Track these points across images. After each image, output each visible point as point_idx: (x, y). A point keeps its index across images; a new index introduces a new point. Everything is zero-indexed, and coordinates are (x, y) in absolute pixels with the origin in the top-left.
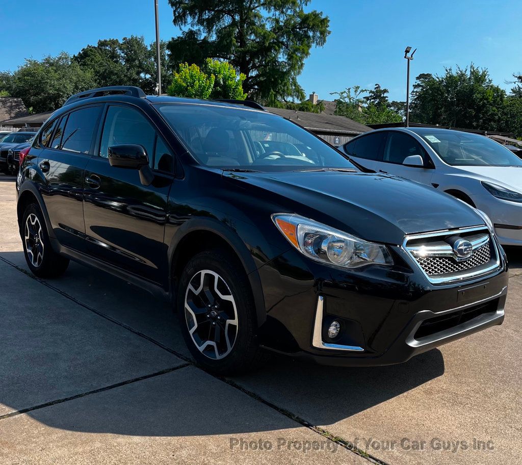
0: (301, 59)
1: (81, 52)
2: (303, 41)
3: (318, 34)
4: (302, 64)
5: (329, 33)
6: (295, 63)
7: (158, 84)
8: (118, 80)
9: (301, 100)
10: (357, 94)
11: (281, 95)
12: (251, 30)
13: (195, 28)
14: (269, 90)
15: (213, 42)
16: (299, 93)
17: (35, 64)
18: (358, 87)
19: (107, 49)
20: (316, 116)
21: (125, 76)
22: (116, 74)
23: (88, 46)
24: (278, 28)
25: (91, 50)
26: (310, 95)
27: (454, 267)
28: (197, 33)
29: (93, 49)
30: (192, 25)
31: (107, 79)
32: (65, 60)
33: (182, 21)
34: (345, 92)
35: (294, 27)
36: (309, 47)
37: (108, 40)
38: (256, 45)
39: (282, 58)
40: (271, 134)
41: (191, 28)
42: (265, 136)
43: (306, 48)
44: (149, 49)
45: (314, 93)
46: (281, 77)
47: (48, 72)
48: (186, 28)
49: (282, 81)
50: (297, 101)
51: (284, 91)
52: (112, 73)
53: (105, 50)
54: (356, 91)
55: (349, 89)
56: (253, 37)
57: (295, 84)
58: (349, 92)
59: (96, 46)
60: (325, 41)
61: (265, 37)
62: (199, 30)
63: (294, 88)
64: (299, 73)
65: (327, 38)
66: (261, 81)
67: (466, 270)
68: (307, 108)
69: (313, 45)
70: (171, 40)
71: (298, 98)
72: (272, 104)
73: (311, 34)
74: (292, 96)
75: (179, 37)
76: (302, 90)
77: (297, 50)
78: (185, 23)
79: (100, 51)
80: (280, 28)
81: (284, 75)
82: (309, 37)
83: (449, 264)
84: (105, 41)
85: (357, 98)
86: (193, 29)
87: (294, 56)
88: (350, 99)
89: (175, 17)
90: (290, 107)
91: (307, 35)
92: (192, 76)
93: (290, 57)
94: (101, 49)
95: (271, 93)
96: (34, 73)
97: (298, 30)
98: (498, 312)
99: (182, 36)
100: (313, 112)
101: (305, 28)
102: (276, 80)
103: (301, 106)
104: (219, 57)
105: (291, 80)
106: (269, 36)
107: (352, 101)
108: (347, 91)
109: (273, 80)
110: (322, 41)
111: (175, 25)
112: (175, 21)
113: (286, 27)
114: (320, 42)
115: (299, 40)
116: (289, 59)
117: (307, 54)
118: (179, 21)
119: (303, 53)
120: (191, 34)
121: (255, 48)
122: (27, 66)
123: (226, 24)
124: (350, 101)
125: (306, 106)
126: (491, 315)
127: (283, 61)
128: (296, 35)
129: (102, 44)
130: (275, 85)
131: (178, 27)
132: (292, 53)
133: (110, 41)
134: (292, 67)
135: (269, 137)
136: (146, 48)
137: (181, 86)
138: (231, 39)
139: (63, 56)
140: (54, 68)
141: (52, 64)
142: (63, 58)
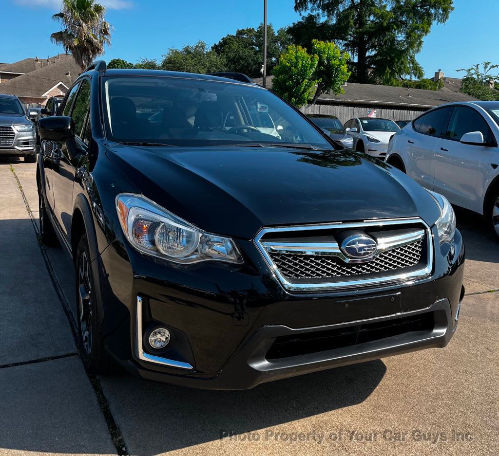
0: (420, 37)
1: (221, 41)
2: (423, 19)
3: (441, 11)
4: (421, 43)
5: (452, 10)
6: (414, 41)
7: (263, 66)
8: (246, 64)
9: (418, 78)
10: (487, 70)
11: (397, 73)
12: (369, 11)
13: (314, 13)
14: (385, 69)
15: (334, 25)
16: (418, 71)
17: (176, 52)
18: (489, 63)
19: (243, 37)
20: (430, 93)
21: (252, 60)
22: (244, 59)
23: (228, 35)
24: (397, 8)
25: (229, 39)
26: (436, 73)
27: (344, 271)
28: (316, 17)
29: (231, 38)
30: (312, 10)
31: (236, 64)
32: (201, 48)
33: (303, 8)
34: (472, 69)
35: (415, 6)
36: (429, 24)
37: (245, 29)
38: (373, 25)
39: (400, 37)
40: (376, 111)
41: (311, 13)
42: (370, 113)
43: (425, 26)
44: (276, 34)
45: (440, 70)
46: (398, 55)
47: (186, 59)
48: (306, 14)
49: (398, 60)
50: (415, 79)
51: (400, 70)
52: (241, 58)
53: (242, 38)
54: (485, 67)
55: (477, 66)
56: (372, 18)
57: (413, 62)
58: (477, 68)
59: (235, 35)
60: (447, 18)
61: (382, 17)
62: (318, 15)
63: (411, 65)
64: (418, 51)
65: (450, 15)
66: (378, 61)
67: (366, 274)
68: (424, 86)
69: (434, 23)
70: (292, 26)
71: (415, 76)
72: (387, 82)
73: (433, 11)
74: (409, 73)
75: (299, 22)
76: (420, 67)
77: (416, 28)
78: (306, 8)
79: (237, 39)
80: (400, 8)
81: (402, 53)
82: (429, 15)
83: (333, 266)
84: (243, 30)
85: (487, 74)
86: (313, 14)
87: (413, 34)
88: (478, 75)
89: (296, 4)
90: (406, 85)
91: (428, 13)
92: (296, 58)
93: (408, 36)
94: (238, 38)
95: (386, 71)
96: (175, 60)
97: (419, 8)
98: (435, 331)
99: (301, 21)
100: (431, 89)
101: (426, 6)
102: (392, 59)
103: (418, 84)
104: (338, 39)
105: (409, 58)
106: (387, 15)
107: (480, 77)
108: (475, 68)
109: (389, 59)
110: (445, 17)
111: (296, 11)
112: (296, 8)
113: (407, 7)
114: (442, 18)
115: (420, 18)
116: (407, 38)
117: (427, 32)
118: (300, 7)
119: (423, 31)
120: (311, 18)
121: (373, 28)
122: (169, 54)
123: (347, 8)
124: (478, 78)
125: (423, 83)
126: (422, 334)
127: (402, 40)
128: (416, 13)
129: (240, 33)
130: (391, 63)
131: (298, 13)
132: (411, 32)
133: (247, 30)
134: (411, 45)
135: (373, 114)
136: (273, 34)
137: (286, 66)
138: (349, 21)
139: (200, 45)
140: (191, 55)
141: (189, 53)
142: (200, 47)
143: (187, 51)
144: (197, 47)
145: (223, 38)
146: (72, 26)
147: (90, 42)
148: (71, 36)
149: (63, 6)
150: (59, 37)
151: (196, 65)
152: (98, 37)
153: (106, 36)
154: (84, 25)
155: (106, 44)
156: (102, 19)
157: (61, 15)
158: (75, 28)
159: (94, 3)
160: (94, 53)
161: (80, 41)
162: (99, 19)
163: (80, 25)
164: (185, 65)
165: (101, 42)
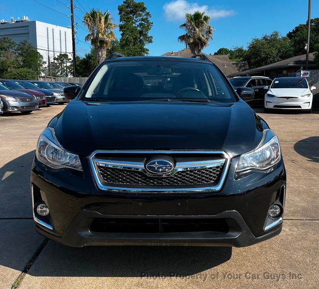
1: (294, 29)
17: (258, 40)
19: (312, 25)
23: (301, 24)
29: (302, 26)
47: (264, 44)
59: (305, 24)
83: (140, 178)
96: (256, 46)
122: (252, 42)
133: (315, 19)
140: (267, 41)
141: (267, 40)
142: (274, 35)
143: (265, 38)
144: (272, 36)
145: (296, 27)
146: (190, 30)
147: (200, 39)
148: (189, 37)
149: (186, 19)
150: (182, 38)
151: (270, 47)
152: (205, 36)
153: (210, 35)
154: (197, 29)
155: (210, 40)
156: (208, 24)
157: (184, 25)
158: (192, 32)
159: (204, 15)
160: (202, 46)
161: (195, 40)
162: (206, 25)
163: (195, 30)
164: (262, 48)
165: (207, 39)
